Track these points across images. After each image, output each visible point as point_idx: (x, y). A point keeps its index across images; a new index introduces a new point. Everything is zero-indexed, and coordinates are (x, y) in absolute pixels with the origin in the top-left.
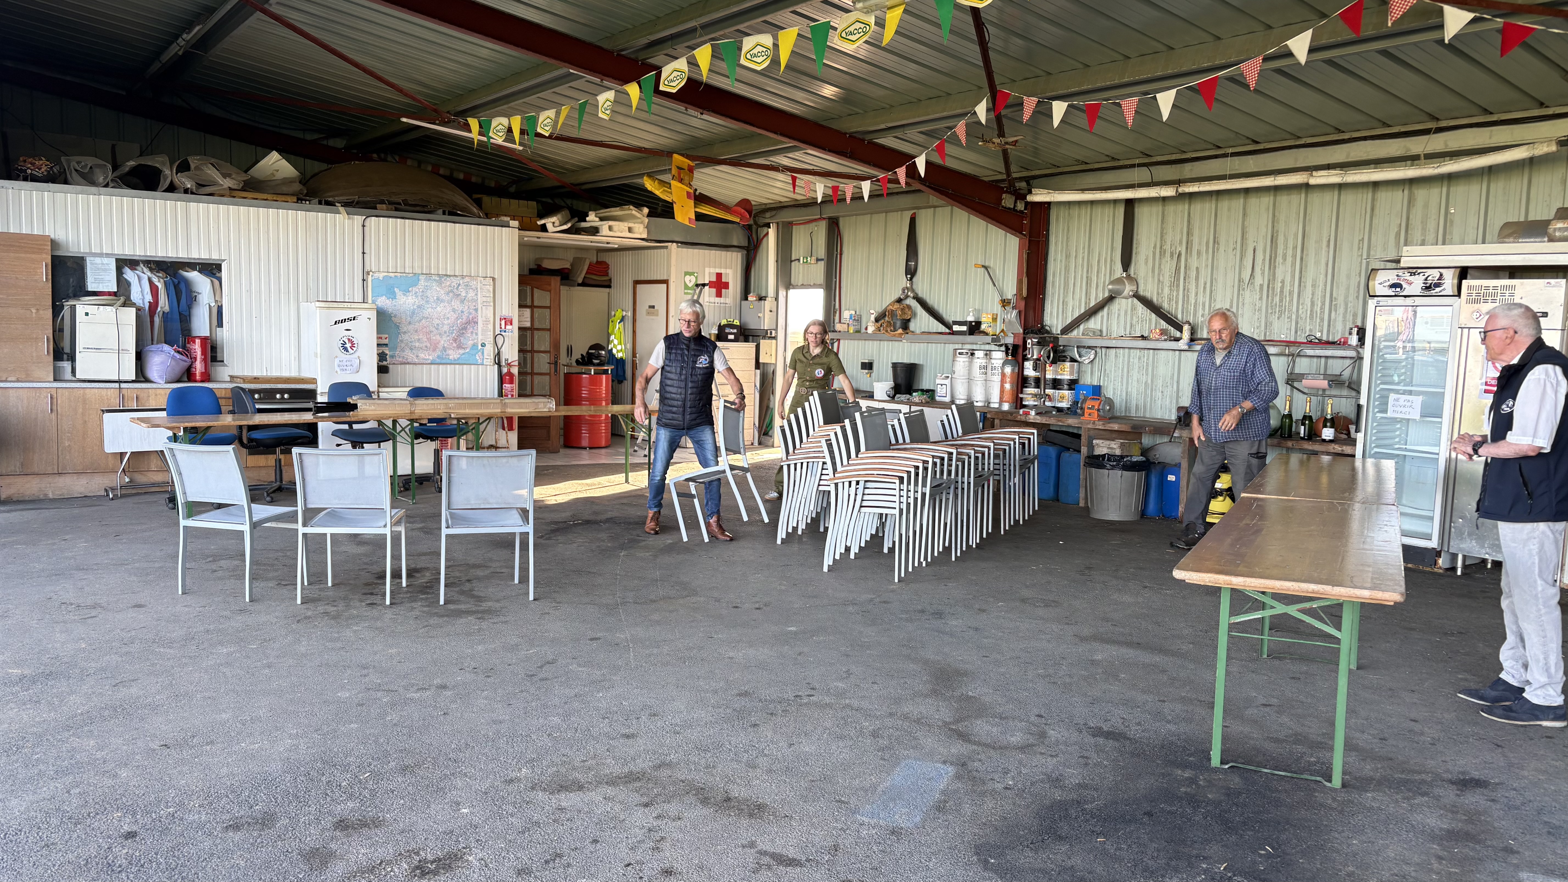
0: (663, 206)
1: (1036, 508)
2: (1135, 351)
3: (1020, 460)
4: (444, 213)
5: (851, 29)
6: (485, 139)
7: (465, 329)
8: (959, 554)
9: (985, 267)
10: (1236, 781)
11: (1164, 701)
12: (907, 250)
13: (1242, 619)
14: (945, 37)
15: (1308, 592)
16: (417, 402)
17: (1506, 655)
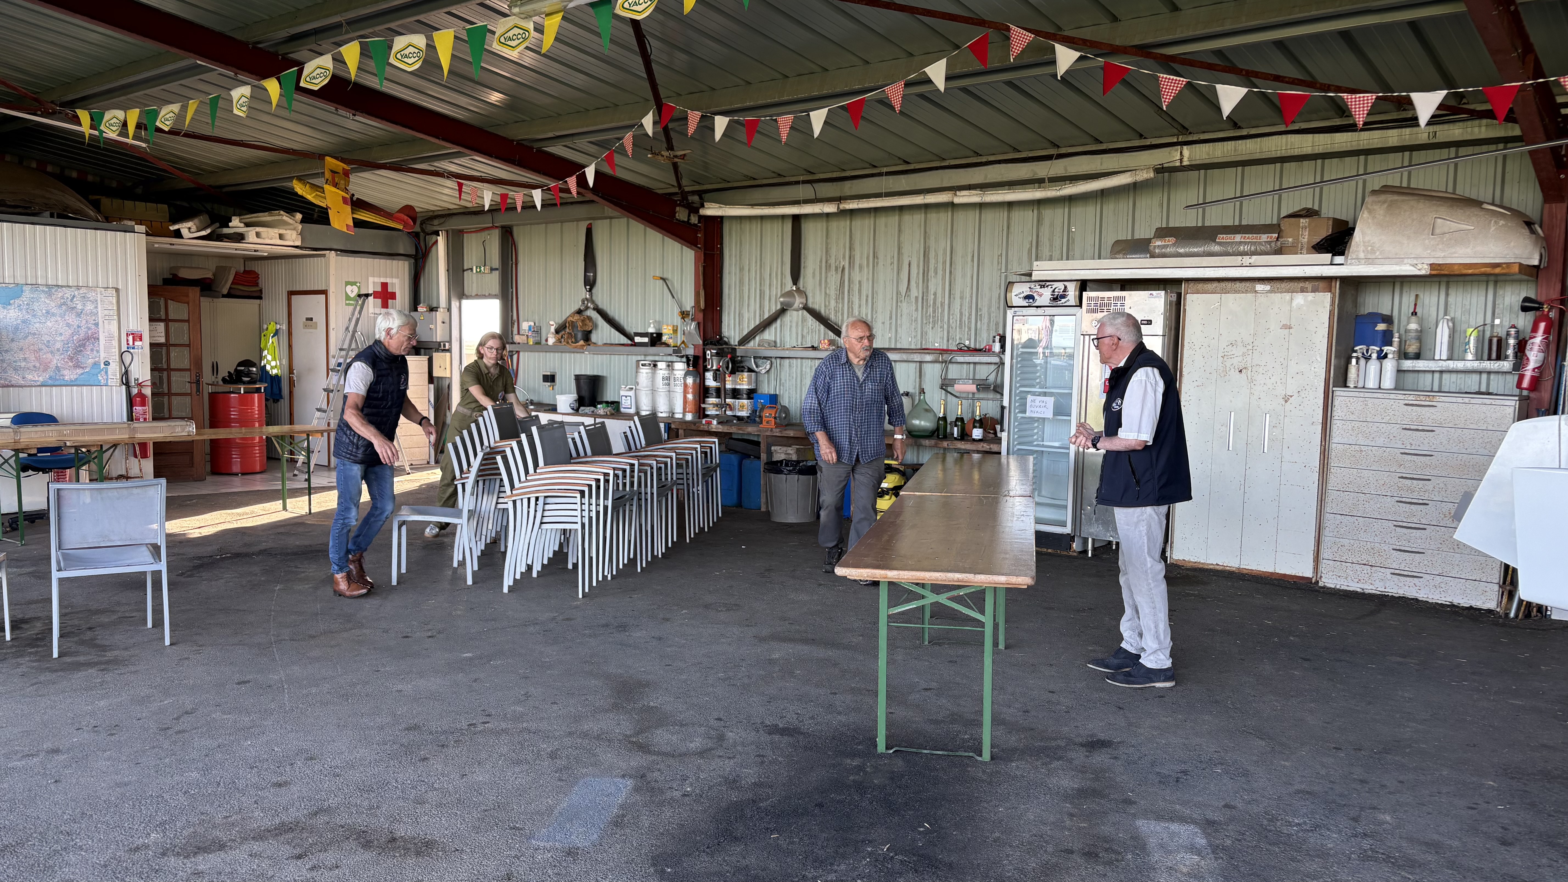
0: (319, 211)
1: (720, 515)
2: (807, 360)
3: (702, 469)
4: (52, 216)
5: (510, 34)
6: (96, 133)
7: (84, 345)
8: (644, 565)
9: (664, 279)
10: (899, 764)
11: (836, 694)
12: (585, 260)
13: (899, 610)
14: (606, 46)
15: (954, 581)
16: (22, 430)
17: (1125, 627)
